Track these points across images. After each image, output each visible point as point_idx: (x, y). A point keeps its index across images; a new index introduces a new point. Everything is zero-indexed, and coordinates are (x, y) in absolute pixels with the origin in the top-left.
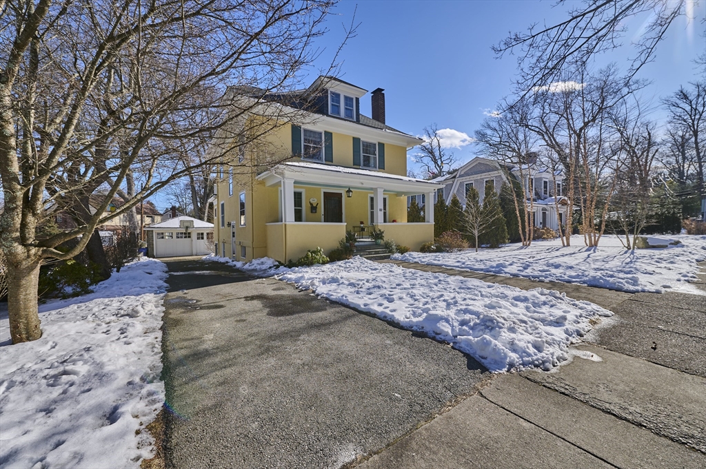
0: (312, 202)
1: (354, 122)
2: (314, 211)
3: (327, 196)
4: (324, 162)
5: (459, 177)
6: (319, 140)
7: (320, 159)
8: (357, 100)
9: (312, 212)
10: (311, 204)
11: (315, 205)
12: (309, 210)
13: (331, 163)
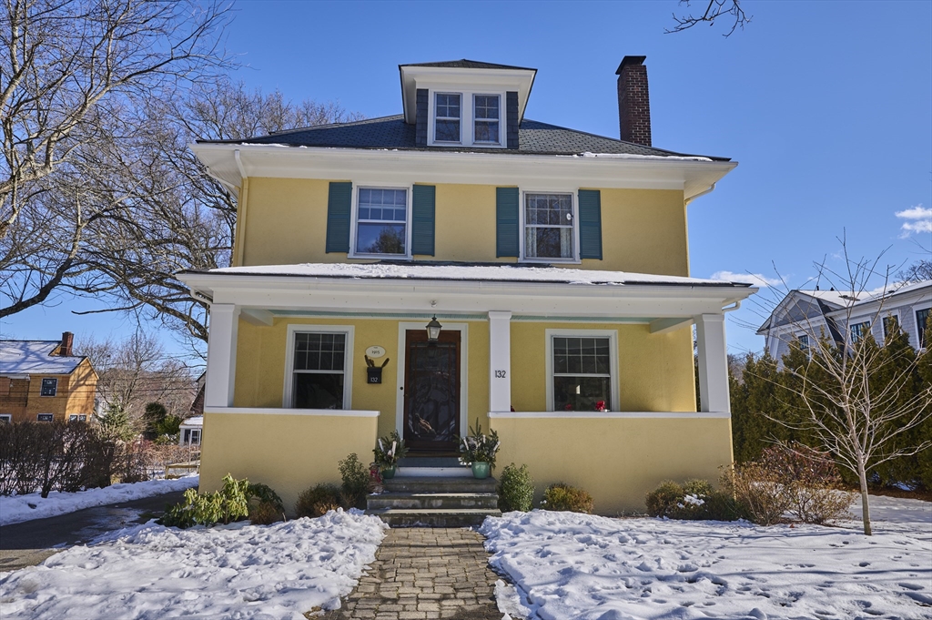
0: (371, 356)
1: (502, 151)
2: (375, 379)
3: (415, 340)
4: (410, 258)
5: (775, 326)
6: (400, 207)
7: (401, 250)
8: (512, 97)
9: (369, 382)
10: (370, 362)
11: (378, 364)
12: (364, 375)
13: (428, 258)
